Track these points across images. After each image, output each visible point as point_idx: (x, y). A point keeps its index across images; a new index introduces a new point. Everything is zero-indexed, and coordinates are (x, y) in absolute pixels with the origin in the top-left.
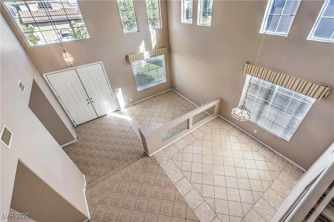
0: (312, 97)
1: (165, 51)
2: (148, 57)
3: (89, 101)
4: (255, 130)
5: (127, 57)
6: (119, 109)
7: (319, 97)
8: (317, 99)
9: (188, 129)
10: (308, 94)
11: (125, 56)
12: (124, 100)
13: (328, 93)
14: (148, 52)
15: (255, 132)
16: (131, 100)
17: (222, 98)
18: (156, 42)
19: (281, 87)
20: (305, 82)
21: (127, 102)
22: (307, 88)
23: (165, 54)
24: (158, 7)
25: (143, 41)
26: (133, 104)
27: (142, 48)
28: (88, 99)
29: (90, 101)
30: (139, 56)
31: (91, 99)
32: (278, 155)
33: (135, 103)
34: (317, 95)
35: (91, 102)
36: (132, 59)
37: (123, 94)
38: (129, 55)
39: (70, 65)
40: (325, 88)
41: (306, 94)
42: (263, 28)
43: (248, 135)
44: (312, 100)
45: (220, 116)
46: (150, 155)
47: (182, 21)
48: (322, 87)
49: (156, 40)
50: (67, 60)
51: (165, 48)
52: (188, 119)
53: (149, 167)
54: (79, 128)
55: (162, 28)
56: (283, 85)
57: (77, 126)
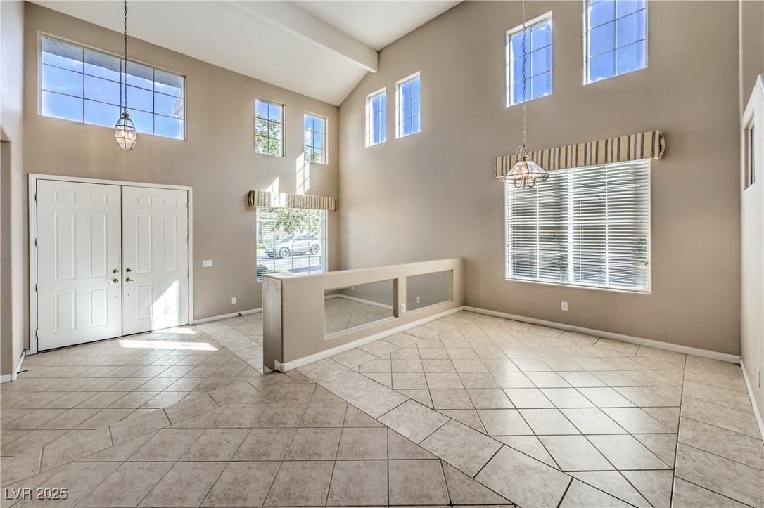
0: (642, 157)
1: (330, 202)
3: (118, 275)
4: (563, 303)
5: (250, 194)
6: (194, 322)
7: (653, 150)
8: (653, 157)
9: (396, 317)
10: (632, 156)
11: (247, 192)
13: (663, 142)
15: (565, 306)
16: (234, 300)
17: (465, 257)
18: (307, 187)
19: (577, 169)
20: (616, 140)
22: (624, 146)
23: (330, 209)
24: (324, 133)
26: (237, 314)
28: (119, 270)
29: (122, 275)
31: (128, 270)
32: (648, 347)
33: (242, 313)
34: (647, 151)
35: (124, 279)
36: (260, 198)
38: (256, 192)
39: (122, 146)
40: (654, 134)
41: (629, 159)
42: (510, 102)
43: (550, 327)
44: (646, 164)
45: (466, 308)
46: (288, 366)
47: (367, 146)
48: (648, 136)
49: (307, 183)
50: (123, 133)
51: (330, 198)
52: (396, 281)
53: (281, 390)
54: (43, 357)
55: (327, 164)
56: (579, 164)
57: (38, 352)
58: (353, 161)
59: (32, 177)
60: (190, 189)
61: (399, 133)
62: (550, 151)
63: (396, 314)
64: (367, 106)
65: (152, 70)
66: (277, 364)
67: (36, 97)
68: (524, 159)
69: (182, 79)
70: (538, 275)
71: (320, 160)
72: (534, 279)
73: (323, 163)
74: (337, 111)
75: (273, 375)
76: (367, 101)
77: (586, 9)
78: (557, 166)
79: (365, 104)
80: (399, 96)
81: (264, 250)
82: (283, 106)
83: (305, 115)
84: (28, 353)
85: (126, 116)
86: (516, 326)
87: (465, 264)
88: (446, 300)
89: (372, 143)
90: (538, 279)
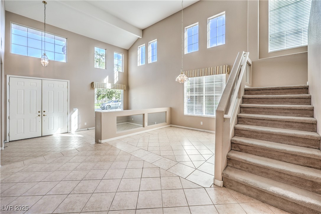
0: (223, 73)
1: (124, 87)
2: (110, 88)
3: (40, 114)
5: (92, 83)
6: (70, 132)
7: (226, 71)
8: (226, 73)
12: (78, 123)
13: (228, 68)
14: (110, 84)
15: (202, 123)
16: (86, 124)
18: (118, 80)
19: (205, 77)
21: (80, 125)
22: (218, 69)
23: (124, 89)
24: (122, 60)
25: (108, 76)
26: (87, 129)
27: (106, 80)
28: (41, 111)
29: (42, 113)
30: (103, 85)
31: (44, 112)
33: (89, 129)
34: (224, 71)
35: (43, 115)
36: (96, 85)
37: (78, 115)
38: (95, 82)
39: (43, 65)
40: (226, 66)
41: (219, 74)
42: (186, 52)
43: (197, 131)
44: (224, 75)
45: (172, 125)
46: (103, 141)
47: (138, 65)
48: (224, 66)
49: (118, 78)
50: (43, 61)
51: (124, 85)
52: (144, 115)
53: (100, 147)
54: (11, 143)
55: (123, 72)
56: (205, 75)
57: (9, 141)
58: (133, 71)
59: (8, 76)
60: (69, 81)
61: (150, 61)
62: (197, 70)
63: (144, 126)
64: (138, 51)
65: (54, 36)
66: (99, 141)
67: (10, 46)
68: (182, 73)
69: (66, 39)
70: (195, 113)
71: (121, 71)
72: (193, 114)
73: (122, 72)
74: (127, 52)
75: (98, 144)
76: (138, 48)
77: (209, 23)
78: (199, 75)
79: (138, 50)
80: (150, 48)
81: (100, 106)
82: (106, 49)
83: (114, 53)
84: (6, 142)
85: (45, 54)
86: (186, 130)
87: (171, 110)
88: (164, 122)
89: (140, 65)
90: (194, 114)
